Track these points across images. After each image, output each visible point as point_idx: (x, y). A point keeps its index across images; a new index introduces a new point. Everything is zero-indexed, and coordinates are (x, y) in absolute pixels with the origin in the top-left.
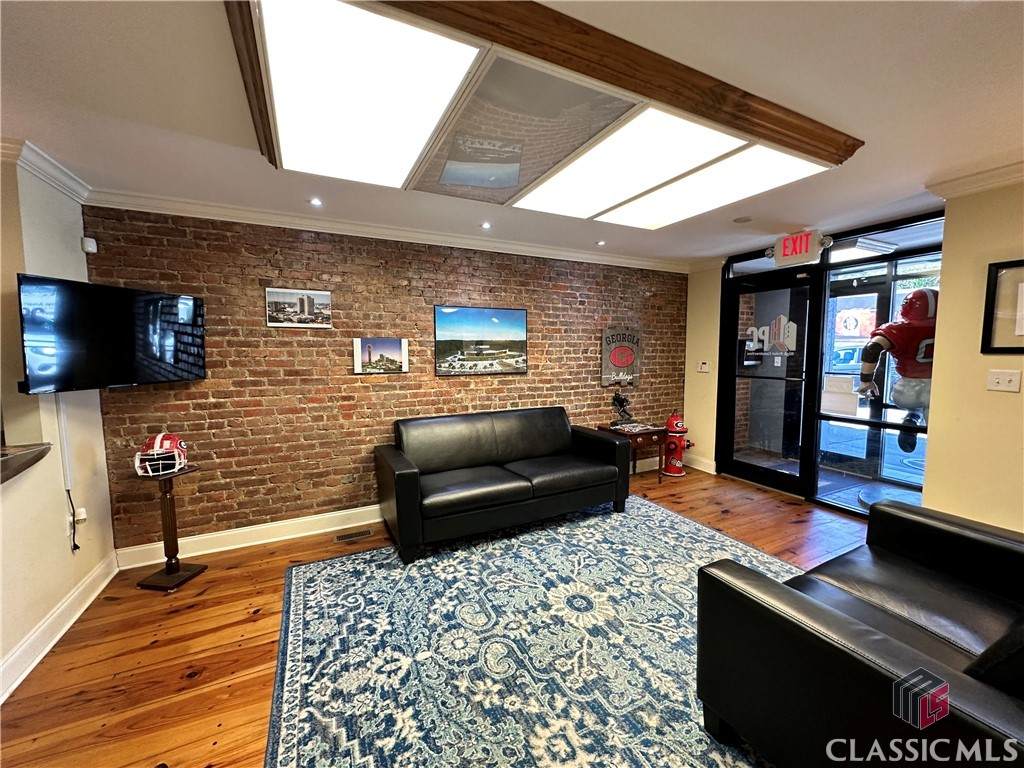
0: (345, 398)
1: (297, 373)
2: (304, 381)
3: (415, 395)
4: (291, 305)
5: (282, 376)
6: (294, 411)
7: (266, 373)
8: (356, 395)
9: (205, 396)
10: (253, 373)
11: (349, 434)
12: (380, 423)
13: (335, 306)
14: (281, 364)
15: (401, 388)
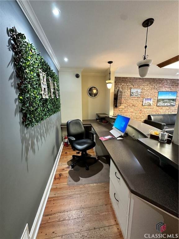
0: (140, 110)
1: (134, 105)
2: (135, 107)
3: (152, 110)
4: (134, 92)
5: (131, 106)
6: (132, 112)
7: (129, 105)
8: (142, 110)
9: (120, 109)
10: (127, 105)
11: (140, 117)
12: (146, 115)
13: (141, 92)
14: (132, 103)
15: (150, 108)
